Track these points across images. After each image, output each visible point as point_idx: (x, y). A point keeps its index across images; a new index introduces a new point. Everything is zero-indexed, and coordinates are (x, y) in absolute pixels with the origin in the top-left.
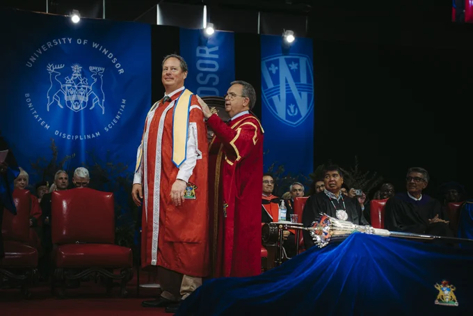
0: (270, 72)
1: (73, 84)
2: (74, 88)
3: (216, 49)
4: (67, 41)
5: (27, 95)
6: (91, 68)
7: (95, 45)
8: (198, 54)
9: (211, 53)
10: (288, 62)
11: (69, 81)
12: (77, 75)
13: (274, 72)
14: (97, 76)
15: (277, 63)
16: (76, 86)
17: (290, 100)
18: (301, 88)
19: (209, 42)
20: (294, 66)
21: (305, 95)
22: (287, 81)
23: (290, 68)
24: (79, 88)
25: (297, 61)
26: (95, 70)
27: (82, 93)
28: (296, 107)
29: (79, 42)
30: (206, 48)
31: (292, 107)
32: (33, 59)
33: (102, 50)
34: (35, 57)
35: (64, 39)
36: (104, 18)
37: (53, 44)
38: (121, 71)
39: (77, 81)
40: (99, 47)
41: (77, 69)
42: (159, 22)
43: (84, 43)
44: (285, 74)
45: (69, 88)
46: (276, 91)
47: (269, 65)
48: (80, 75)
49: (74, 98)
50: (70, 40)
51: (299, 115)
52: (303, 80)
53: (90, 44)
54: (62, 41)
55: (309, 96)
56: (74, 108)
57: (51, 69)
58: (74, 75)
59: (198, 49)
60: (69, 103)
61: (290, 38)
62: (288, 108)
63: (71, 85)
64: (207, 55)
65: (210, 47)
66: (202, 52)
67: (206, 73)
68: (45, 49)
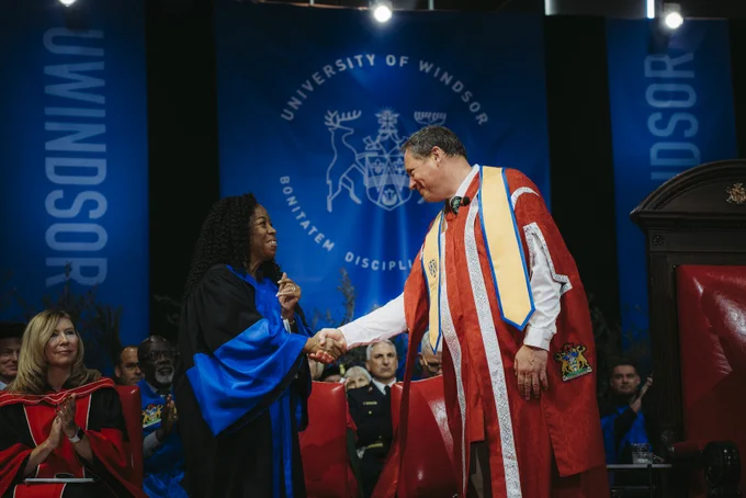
1: (381, 152)
2: (383, 160)
3: (689, 57)
4: (365, 61)
5: (285, 180)
6: (418, 116)
7: (425, 67)
8: (649, 73)
9: (676, 68)
11: (373, 145)
12: (389, 132)
16: (387, 156)
19: (672, 44)
24: (393, 159)
26: (425, 120)
27: (400, 170)
29: (390, 61)
30: (666, 59)
32: (295, 103)
33: (441, 74)
34: (299, 97)
35: (359, 57)
36: (431, 7)
37: (336, 68)
38: (483, 118)
39: (389, 144)
40: (433, 70)
41: (387, 118)
43: (402, 62)
45: (372, 160)
48: (395, 131)
49: (382, 181)
50: (371, 59)
53: (413, 64)
54: (355, 62)
56: (384, 201)
57: (334, 121)
58: (381, 131)
59: (648, 62)
60: (374, 192)
63: (375, 155)
64: (669, 73)
65: (673, 55)
66: (658, 66)
67: (668, 113)
68: (319, 82)
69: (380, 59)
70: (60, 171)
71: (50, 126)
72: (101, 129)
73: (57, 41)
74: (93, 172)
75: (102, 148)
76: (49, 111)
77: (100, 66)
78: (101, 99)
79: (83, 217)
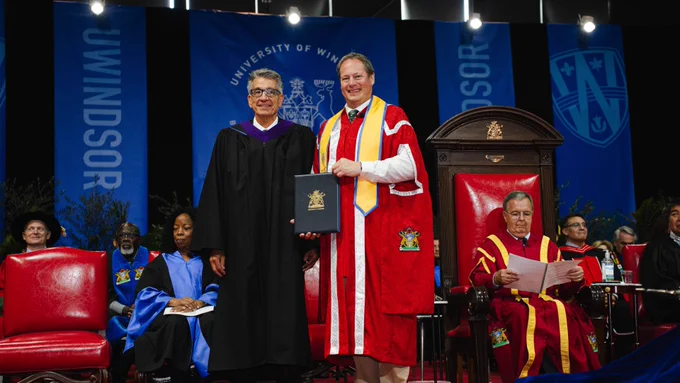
0: (564, 75)
1: (293, 105)
2: (294, 110)
3: (486, 47)
4: (283, 48)
5: (233, 123)
6: (317, 82)
7: (321, 52)
8: (461, 56)
9: (478, 53)
10: (588, 58)
11: (288, 101)
12: (298, 92)
13: (569, 74)
14: (325, 93)
15: (572, 62)
16: (297, 108)
17: (595, 110)
18: (609, 94)
19: (475, 38)
20: (597, 64)
21: (615, 102)
22: (587, 86)
23: (590, 66)
24: (301, 110)
25: (600, 57)
26: (321, 85)
27: (305, 117)
28: (604, 119)
29: (299, 47)
30: (471, 47)
31: (597, 120)
32: (239, 75)
33: (331, 56)
34: (242, 71)
35: (279, 46)
36: (331, 15)
37: (265, 53)
39: (298, 100)
40: (326, 54)
41: (297, 84)
42: (404, 16)
43: (307, 49)
44: (584, 74)
45: (288, 110)
46: (573, 98)
47: (560, 64)
48: (302, 92)
50: (287, 47)
51: (608, 131)
52: (612, 82)
53: (313, 50)
54: (277, 49)
55: (622, 104)
58: (293, 92)
59: (460, 49)
61: (589, 27)
62: (591, 121)
63: (290, 107)
64: (473, 56)
65: (476, 45)
66: (466, 52)
67: (473, 81)
68: (254, 61)
69: (293, 47)
70: (92, 117)
71: (87, 90)
72: (118, 91)
73: (91, 36)
74: (113, 118)
75: (118, 103)
76: (86, 80)
77: (118, 52)
78: (118, 72)
79: (107, 146)
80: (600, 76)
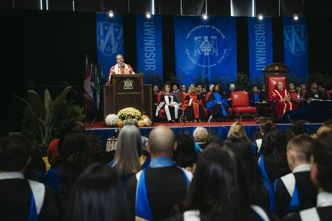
0: (288, 33)
2: (205, 46)
3: (264, 25)
5: (187, 50)
6: (212, 37)
7: (213, 27)
8: (256, 28)
9: (261, 27)
10: (296, 28)
11: (203, 43)
13: (289, 33)
14: (215, 41)
15: (290, 29)
17: (297, 45)
18: (301, 39)
19: (260, 22)
20: (298, 30)
21: (303, 42)
22: (295, 37)
23: (296, 31)
24: (207, 46)
25: (299, 27)
27: (208, 48)
29: (206, 26)
30: (259, 25)
31: (298, 48)
34: (189, 34)
35: (201, 26)
37: (196, 28)
38: (224, 37)
39: (206, 43)
40: (215, 28)
41: (206, 38)
42: (232, 14)
44: (294, 34)
45: (203, 46)
46: (290, 41)
47: (287, 30)
48: (208, 40)
49: (205, 50)
50: (203, 26)
51: (301, 51)
52: (303, 36)
53: (211, 27)
55: (305, 42)
56: (205, 54)
57: (196, 38)
58: (205, 40)
59: (256, 26)
60: (203, 52)
61: (296, 18)
62: (296, 48)
67: (259, 36)
68: (193, 31)
70: (147, 49)
71: (145, 41)
72: (154, 41)
73: (146, 24)
74: (153, 49)
76: (145, 38)
77: (154, 29)
78: (154, 35)
79: (151, 57)
80: (299, 34)
